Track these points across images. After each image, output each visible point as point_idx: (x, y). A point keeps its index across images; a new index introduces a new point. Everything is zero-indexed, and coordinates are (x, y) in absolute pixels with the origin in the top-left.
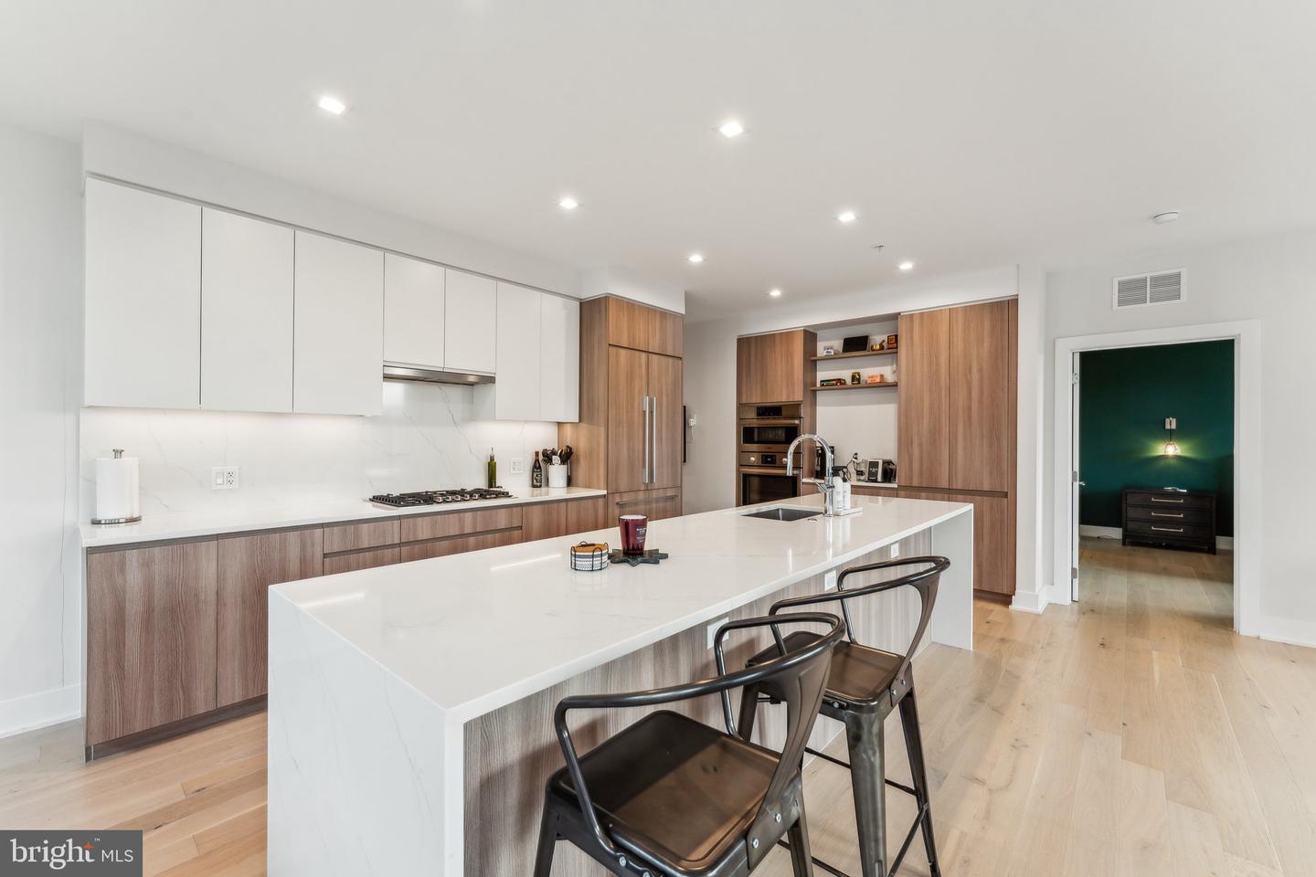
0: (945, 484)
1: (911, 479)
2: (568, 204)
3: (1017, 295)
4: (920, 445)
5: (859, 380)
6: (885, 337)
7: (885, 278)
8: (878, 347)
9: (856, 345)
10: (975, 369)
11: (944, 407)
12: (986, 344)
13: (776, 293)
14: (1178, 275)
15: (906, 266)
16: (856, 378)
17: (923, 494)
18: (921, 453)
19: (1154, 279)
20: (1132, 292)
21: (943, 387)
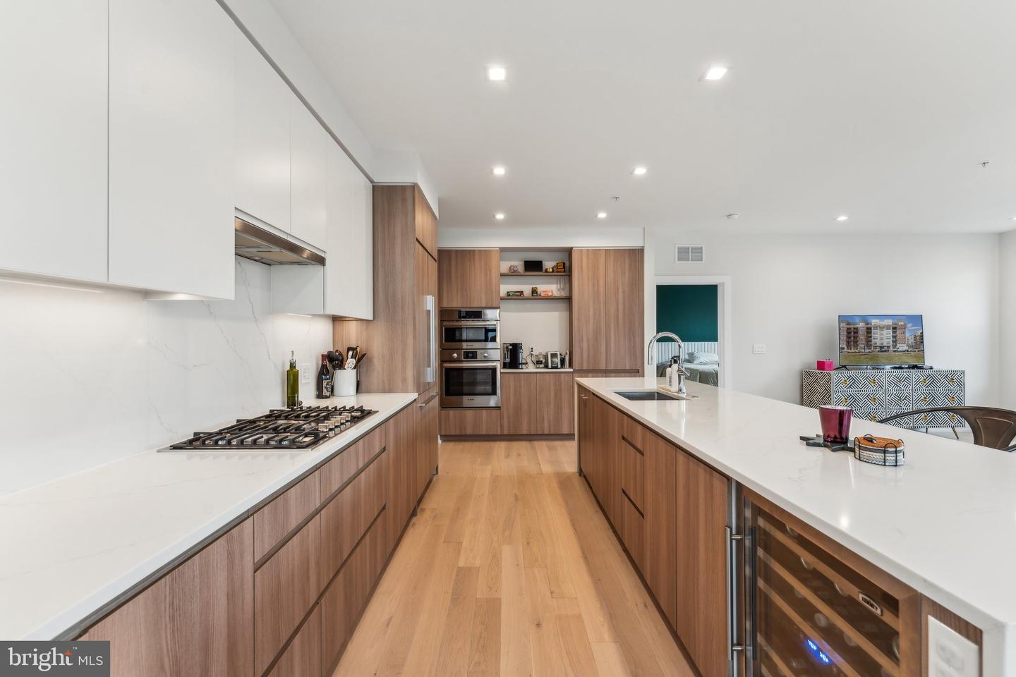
0: (603, 367)
1: (582, 366)
2: (497, 73)
3: (643, 247)
4: (588, 340)
5: (537, 293)
6: (553, 264)
7: (587, 221)
8: (551, 270)
9: (533, 266)
10: (620, 291)
11: (603, 315)
12: (627, 275)
13: (500, 216)
14: (702, 248)
15: (602, 215)
16: (534, 291)
17: (590, 375)
18: (588, 345)
19: (693, 249)
20: (684, 254)
21: (602, 301)
